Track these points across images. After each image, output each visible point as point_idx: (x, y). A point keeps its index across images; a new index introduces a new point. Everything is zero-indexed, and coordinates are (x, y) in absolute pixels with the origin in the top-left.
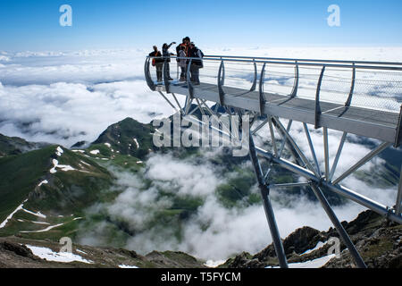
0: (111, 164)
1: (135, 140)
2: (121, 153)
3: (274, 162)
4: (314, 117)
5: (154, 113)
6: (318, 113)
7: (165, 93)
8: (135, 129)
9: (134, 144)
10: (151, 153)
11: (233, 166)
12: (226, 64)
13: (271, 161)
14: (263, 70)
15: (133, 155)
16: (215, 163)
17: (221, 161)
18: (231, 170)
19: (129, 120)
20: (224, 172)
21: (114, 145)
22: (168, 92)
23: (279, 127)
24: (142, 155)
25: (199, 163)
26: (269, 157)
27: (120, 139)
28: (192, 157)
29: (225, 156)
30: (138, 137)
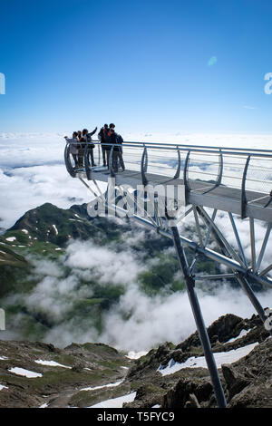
0: (29, 252)
1: (54, 226)
2: (39, 240)
3: (200, 253)
4: (240, 207)
5: (74, 198)
6: (244, 203)
7: (86, 180)
8: (54, 215)
9: (53, 231)
10: (71, 240)
11: (155, 253)
12: (149, 152)
13: (197, 251)
14: (187, 159)
15: (52, 241)
16: (135, 249)
17: (142, 247)
18: (153, 257)
19: (47, 206)
20: (145, 258)
21: (32, 232)
22: (89, 179)
23: (203, 216)
24: (62, 242)
25: (119, 250)
26: (194, 247)
27: (38, 225)
28: (113, 243)
29: (147, 242)
30: (57, 224)
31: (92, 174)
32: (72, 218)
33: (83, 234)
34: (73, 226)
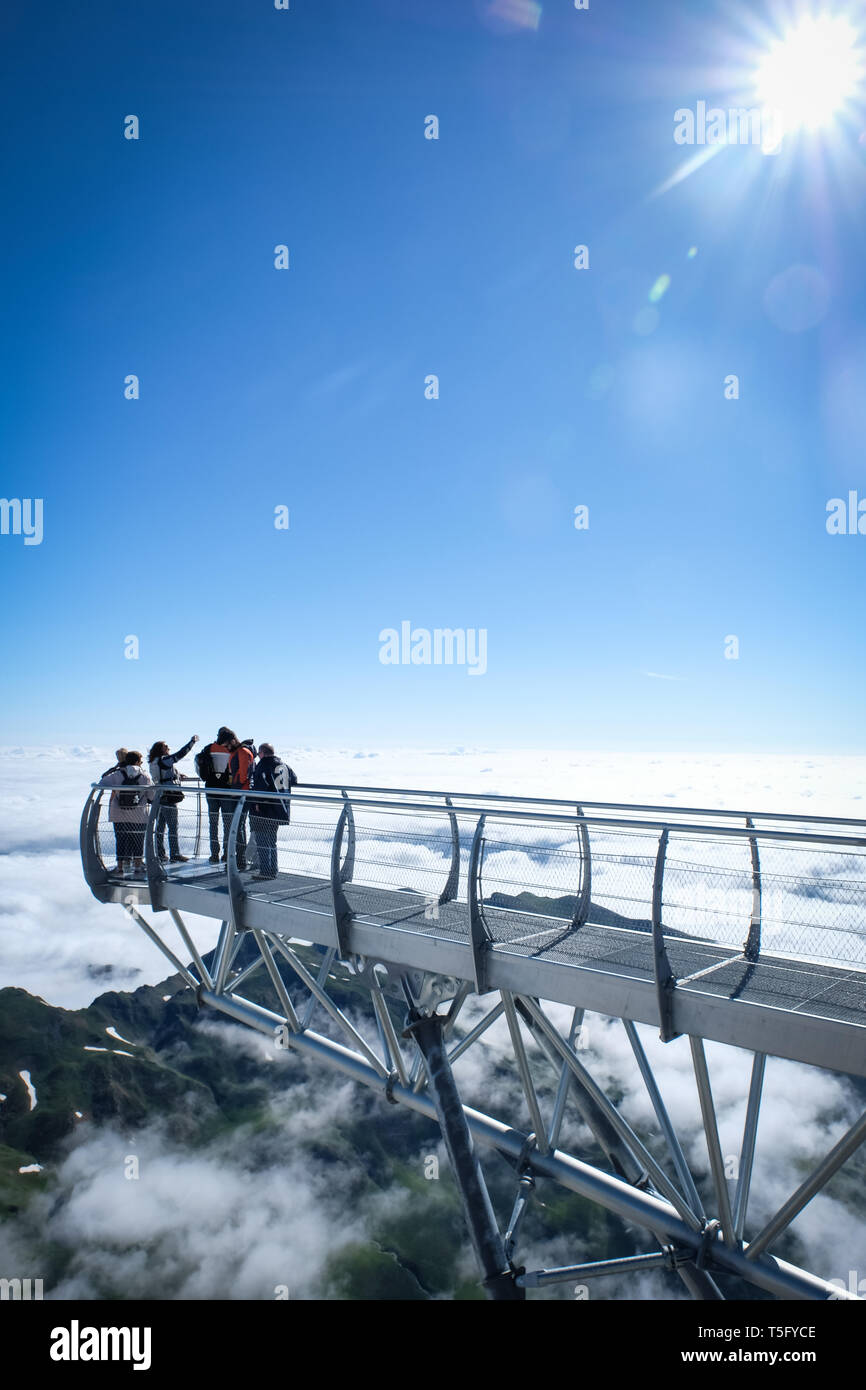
1: (25, 1075)
3: (536, 1172)
9: (18, 1095)
10: (83, 1128)
11: (391, 1165)
13: (525, 1166)
16: (322, 1154)
17: (344, 1146)
18: (384, 1183)
19: (14, 994)
20: (358, 1190)
22: (157, 908)
23: (540, 1031)
25: (262, 1162)
26: (516, 1151)
28: (240, 1134)
29: (362, 1126)
30: (36, 1069)
31: (170, 891)
32: (96, 1041)
33: (127, 1103)
34: (94, 1071)
